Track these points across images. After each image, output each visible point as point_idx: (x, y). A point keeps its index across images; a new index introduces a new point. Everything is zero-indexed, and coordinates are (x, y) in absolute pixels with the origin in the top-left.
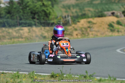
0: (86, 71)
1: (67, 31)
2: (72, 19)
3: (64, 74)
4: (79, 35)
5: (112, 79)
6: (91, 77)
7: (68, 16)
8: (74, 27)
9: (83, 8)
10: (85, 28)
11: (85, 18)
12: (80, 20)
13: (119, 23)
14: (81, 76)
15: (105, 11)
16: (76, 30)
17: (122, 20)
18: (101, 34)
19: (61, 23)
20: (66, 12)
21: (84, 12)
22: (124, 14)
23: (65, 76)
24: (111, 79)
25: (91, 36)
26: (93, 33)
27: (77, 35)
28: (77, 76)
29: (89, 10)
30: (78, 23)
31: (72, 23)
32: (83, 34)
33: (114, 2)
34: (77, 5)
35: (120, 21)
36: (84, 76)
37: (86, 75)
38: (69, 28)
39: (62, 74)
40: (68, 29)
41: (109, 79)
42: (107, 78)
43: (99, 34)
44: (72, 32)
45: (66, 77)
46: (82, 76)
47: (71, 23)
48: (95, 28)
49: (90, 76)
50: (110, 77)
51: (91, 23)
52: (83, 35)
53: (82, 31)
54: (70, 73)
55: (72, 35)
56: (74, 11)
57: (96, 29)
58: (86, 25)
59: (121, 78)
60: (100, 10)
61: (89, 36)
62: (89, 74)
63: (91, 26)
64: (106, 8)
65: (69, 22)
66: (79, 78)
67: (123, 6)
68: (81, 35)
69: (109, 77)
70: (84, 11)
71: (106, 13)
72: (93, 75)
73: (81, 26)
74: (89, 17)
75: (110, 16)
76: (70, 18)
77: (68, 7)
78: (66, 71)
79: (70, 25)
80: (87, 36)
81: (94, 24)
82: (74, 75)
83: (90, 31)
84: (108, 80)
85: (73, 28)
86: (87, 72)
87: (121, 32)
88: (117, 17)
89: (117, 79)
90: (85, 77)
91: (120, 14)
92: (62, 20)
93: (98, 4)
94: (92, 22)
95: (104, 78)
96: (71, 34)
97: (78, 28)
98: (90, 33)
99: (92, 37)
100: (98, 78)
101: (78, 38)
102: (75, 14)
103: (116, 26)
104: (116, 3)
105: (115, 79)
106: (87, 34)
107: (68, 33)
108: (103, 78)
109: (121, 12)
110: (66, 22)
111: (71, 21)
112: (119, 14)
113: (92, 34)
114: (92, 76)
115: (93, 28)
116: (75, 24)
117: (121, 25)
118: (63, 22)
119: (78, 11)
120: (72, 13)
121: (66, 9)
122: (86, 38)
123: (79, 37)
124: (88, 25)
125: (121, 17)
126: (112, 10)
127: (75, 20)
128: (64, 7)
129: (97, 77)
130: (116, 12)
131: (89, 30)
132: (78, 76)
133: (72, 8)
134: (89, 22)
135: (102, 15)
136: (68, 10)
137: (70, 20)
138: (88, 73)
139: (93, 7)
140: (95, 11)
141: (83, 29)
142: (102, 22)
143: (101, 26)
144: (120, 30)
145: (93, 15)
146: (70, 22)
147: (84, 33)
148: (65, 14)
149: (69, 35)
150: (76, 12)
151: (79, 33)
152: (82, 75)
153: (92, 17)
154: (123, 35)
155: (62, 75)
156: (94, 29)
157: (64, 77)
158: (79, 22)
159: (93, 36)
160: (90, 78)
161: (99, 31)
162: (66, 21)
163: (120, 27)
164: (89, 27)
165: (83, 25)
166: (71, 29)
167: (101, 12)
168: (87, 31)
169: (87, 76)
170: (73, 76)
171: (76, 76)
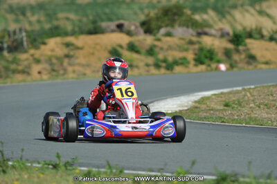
0: (58, 154)
1: (18, 64)
2: (28, 36)
3: (8, 160)
4: (44, 72)
5: (114, 171)
6: (69, 168)
7: (20, 30)
8: (32, 55)
9: (55, 14)
10: (57, 58)
11: (58, 35)
12: (47, 41)
13: (132, 48)
14: (46, 164)
15: (102, 20)
16: (38, 61)
17: (139, 41)
18: (94, 71)
19: (5, 45)
20: (17, 21)
21: (56, 23)
22: (145, 27)
23: (10, 163)
24: (111, 172)
25: (71, 75)
26: (76, 68)
27: (39, 73)
28: (38, 165)
29: (68, 19)
30: (43, 47)
31: (30, 46)
32: (53, 70)
33: (124, 2)
34: (41, 7)
35: (137, 44)
36: (52, 165)
37: (58, 163)
38: (23, 56)
39: (4, 160)
40: (20, 60)
41: (109, 171)
42: (103, 170)
43: (88, 71)
44: (29, 67)
45: (13, 167)
46: (49, 165)
47: (28, 45)
48: (81, 58)
49: (67, 164)
50: (110, 167)
51: (71, 47)
52: (54, 73)
53: (51, 64)
54: (21, 159)
55: (28, 74)
56: (34, 19)
57: (81, 60)
58: (61, 51)
59: (134, 170)
60: (91, 18)
61: (66, 76)
62: (63, 160)
63: (72, 53)
64: (105, 14)
65: (22, 43)
66: (42, 169)
67: (141, 9)
68: (50, 73)
69: (107, 167)
70: (57, 19)
71: (104, 25)
72: (73, 162)
73: (49, 53)
74: (66, 34)
75: (113, 31)
76: (24, 34)
77: (21, 11)
78: (12, 153)
79: (26, 52)
80: (63, 75)
81: (78, 48)
82: (32, 163)
83: (70, 64)
84: (105, 173)
85: (31, 58)
86: (58, 157)
87: (137, 67)
88: (129, 33)
89: (126, 171)
90: (55, 167)
91: (136, 27)
92: (6, 38)
93: (88, 4)
94: (73, 45)
95: (97, 170)
96: (26, 70)
97: (42, 58)
98: (70, 69)
99: (72, 78)
100: (83, 168)
101: (42, 80)
102: (37, 27)
103: (127, 54)
104: (128, 4)
105: (121, 172)
106: (61, 72)
107: (20, 68)
108: (94, 170)
109: (138, 24)
110: (15, 44)
111: (27, 41)
112: (133, 28)
113: (74, 72)
114: (71, 165)
115: (77, 58)
116: (37, 48)
117: (138, 52)
118: (10, 43)
119: (43, 19)
120: (30, 23)
121: (16, 15)
122: (59, 80)
123: (45, 77)
124: (66, 51)
125: (137, 34)
126: (118, 19)
127: (35, 40)
128: (11, 10)
129: (81, 166)
130: (126, 23)
131: (66, 61)
132: (39, 163)
133: (29, 14)
134: (68, 45)
135: (95, 28)
136: (21, 17)
137: (25, 39)
138: (61, 159)
139: (76, 12)
140: (80, 21)
141: (54, 61)
142: (97, 44)
143: (93, 54)
144: (135, 63)
145: (77, 29)
146: (25, 43)
147: (56, 68)
148: (13, 27)
149: (23, 72)
150: (39, 21)
151: (45, 69)
152: (48, 162)
153: (73, 33)
154: (140, 75)
155: (3, 163)
156: (78, 61)
157: (7, 167)
158: (44, 43)
159: (75, 76)
160: (67, 169)
161: (88, 66)
162: (15, 40)
163: (135, 56)
164: (67, 56)
165: (53, 50)
166: (27, 59)
167: (94, 22)
168: (62, 64)
169: (58, 165)
170: (29, 164)
171: (34, 165)
